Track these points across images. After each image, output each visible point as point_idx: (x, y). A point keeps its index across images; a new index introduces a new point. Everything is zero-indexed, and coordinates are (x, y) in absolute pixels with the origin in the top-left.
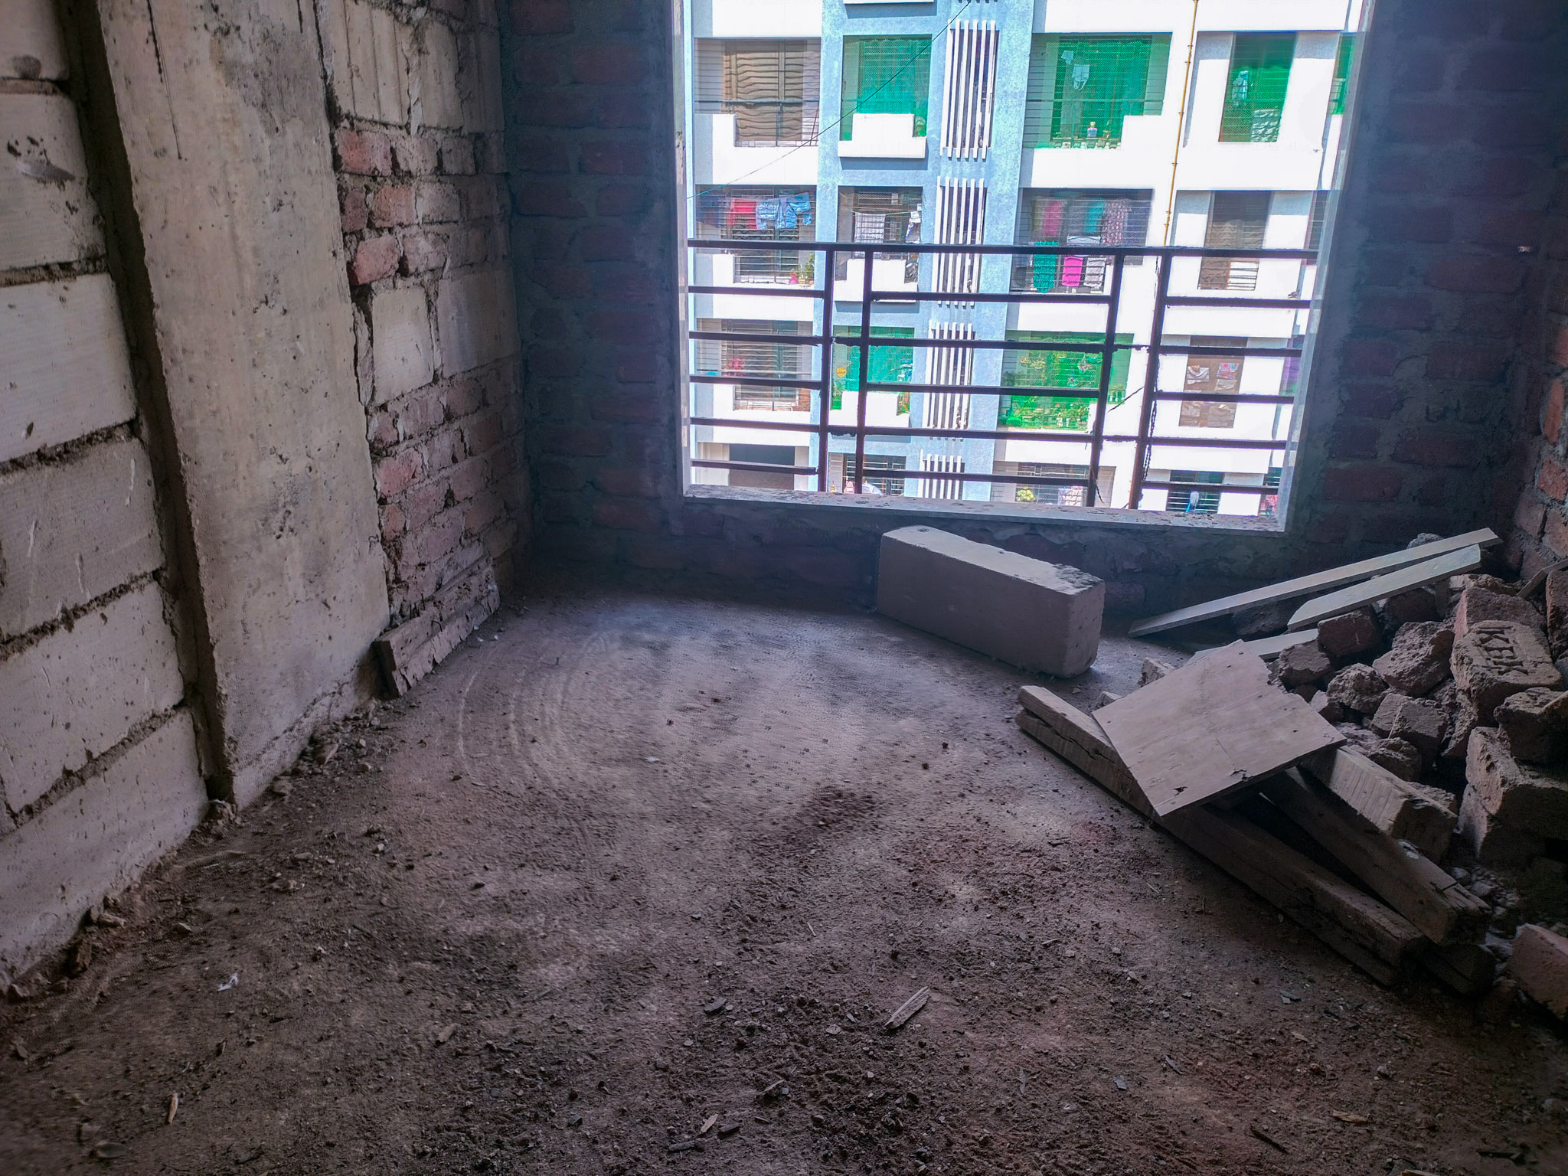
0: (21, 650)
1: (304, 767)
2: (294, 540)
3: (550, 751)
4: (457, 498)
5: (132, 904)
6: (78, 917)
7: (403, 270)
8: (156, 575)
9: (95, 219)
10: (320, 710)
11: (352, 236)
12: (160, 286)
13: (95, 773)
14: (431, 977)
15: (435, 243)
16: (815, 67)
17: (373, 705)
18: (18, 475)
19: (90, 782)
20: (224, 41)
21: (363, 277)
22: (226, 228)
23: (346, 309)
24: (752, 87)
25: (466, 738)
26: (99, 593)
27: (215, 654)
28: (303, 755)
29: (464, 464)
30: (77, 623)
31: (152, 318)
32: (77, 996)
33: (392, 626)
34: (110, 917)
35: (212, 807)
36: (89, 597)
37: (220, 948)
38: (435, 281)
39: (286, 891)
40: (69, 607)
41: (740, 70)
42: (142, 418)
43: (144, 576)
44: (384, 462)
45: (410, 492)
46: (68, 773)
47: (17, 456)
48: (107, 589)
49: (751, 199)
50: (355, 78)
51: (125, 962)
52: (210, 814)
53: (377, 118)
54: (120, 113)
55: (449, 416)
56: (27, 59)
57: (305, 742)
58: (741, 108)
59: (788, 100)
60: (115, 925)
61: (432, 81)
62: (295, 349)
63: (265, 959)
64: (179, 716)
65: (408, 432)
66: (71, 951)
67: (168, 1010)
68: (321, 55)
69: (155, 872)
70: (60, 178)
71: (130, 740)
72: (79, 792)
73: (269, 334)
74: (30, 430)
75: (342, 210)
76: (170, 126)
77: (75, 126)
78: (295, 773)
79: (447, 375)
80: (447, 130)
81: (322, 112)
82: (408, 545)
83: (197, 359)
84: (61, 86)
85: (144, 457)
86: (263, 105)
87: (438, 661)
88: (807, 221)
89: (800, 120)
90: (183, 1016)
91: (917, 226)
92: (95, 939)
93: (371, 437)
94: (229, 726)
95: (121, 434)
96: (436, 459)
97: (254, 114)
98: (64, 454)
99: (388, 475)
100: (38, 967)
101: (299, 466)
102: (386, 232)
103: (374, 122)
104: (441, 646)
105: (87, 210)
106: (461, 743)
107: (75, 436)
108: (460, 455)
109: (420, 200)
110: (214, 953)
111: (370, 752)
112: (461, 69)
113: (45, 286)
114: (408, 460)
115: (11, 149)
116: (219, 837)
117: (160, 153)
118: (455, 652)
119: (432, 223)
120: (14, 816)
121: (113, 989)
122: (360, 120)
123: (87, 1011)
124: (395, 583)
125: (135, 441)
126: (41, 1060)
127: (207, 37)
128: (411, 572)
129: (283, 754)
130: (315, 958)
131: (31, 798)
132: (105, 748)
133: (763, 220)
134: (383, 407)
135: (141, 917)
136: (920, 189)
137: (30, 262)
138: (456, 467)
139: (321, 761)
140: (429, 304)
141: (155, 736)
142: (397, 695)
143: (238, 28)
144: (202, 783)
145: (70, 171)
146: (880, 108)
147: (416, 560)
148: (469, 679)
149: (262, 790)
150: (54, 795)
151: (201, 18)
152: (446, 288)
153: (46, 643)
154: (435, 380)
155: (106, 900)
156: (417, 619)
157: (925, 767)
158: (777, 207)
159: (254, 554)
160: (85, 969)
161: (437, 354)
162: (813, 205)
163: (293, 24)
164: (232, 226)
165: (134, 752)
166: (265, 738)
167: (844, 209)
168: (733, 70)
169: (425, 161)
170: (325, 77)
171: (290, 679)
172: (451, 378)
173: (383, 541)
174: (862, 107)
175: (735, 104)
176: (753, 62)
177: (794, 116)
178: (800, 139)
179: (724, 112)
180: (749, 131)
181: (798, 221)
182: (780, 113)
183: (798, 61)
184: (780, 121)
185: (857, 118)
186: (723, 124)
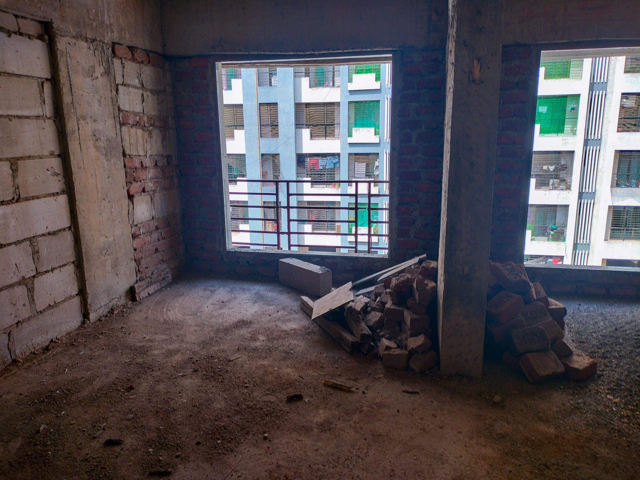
0: (41, 275)
1: (109, 315)
2: (109, 257)
3: (173, 313)
4: (159, 250)
5: (63, 339)
6: (50, 340)
7: (144, 190)
8: (73, 262)
9: (64, 183)
10: (114, 302)
11: (128, 183)
12: (78, 196)
13: (56, 307)
14: (128, 352)
15: (154, 184)
16: (338, 112)
17: (130, 302)
18: (44, 237)
19: (55, 308)
20: (97, 142)
21: (131, 193)
22: (95, 183)
23: (126, 201)
24: (315, 119)
25: (152, 310)
26: (60, 265)
27: (87, 283)
28: (109, 312)
29: (162, 241)
30: (54, 271)
31: (76, 204)
32: (48, 354)
33: (137, 282)
34: (57, 341)
35: (84, 321)
36: (57, 266)
37: (81, 348)
38: (154, 193)
39: (99, 338)
40: (53, 267)
41: (310, 113)
42: (72, 226)
43: (71, 262)
44: (136, 240)
45: (144, 248)
46: (50, 305)
47: (43, 233)
48: (61, 264)
49: (317, 158)
50: (131, 146)
51: (59, 349)
52: (83, 323)
53: (137, 154)
54: (71, 160)
55: (157, 228)
56: (52, 151)
57: (110, 310)
58: (311, 126)
59: (328, 124)
60: (58, 342)
61: (154, 143)
62: (112, 211)
63: (91, 349)
64: (77, 297)
65: (144, 232)
66: (47, 347)
67: (68, 357)
68: (122, 142)
69: (69, 334)
70: (57, 175)
71: (64, 301)
72: (52, 310)
73: (104, 207)
74: (47, 228)
75: (126, 177)
76: (82, 162)
77: (61, 163)
78: (106, 316)
79: (157, 217)
80: (158, 155)
81: (121, 155)
82: (143, 262)
83: (85, 213)
84: (59, 156)
85: (72, 235)
86: (106, 155)
87: (150, 293)
88: (337, 165)
89: (334, 131)
90: (71, 358)
91: (377, 167)
92: (53, 344)
93: (132, 233)
94: (89, 301)
95: (67, 230)
96: (152, 240)
97: (103, 157)
98: (54, 233)
99: (136, 243)
100: (41, 349)
101: (111, 239)
102: (139, 182)
103: (136, 155)
104: (151, 289)
105: (63, 181)
106: (150, 311)
107: (56, 230)
108: (160, 239)
109: (149, 174)
110: (80, 348)
111: (126, 312)
112: (163, 140)
113: (52, 197)
114: (143, 239)
115: (48, 170)
116: (85, 328)
117: (80, 168)
118: (156, 292)
119: (153, 179)
120: (37, 312)
121: (56, 353)
122: (132, 155)
123: (50, 357)
124: (138, 271)
125: (70, 231)
126: (39, 364)
127: (92, 142)
128: (143, 269)
129: (103, 311)
130: (103, 349)
131: (41, 309)
132: (59, 301)
133: (321, 165)
134: (136, 225)
135: (64, 342)
136: (378, 154)
137: (49, 192)
138: (159, 242)
139: (113, 314)
140: (151, 199)
141: (71, 301)
142: (137, 301)
143: (100, 139)
144: (82, 314)
145: (59, 173)
146: (363, 126)
147: (145, 266)
148: (157, 298)
149: (97, 319)
150: (46, 310)
151: (91, 138)
152: (157, 195)
153: (47, 275)
154: (153, 218)
155: (57, 337)
156: (144, 281)
157: (270, 316)
158: (326, 161)
159: (98, 259)
160: (50, 350)
161: (154, 212)
162: (339, 159)
163: (114, 135)
164: (96, 183)
165: (65, 303)
166: (98, 306)
167: (351, 161)
168: (308, 113)
169: (151, 164)
170: (123, 147)
171: (106, 292)
172: (158, 218)
173: (135, 260)
174: (356, 126)
175: (310, 125)
176: (315, 111)
177: (331, 129)
178: (334, 137)
179: (306, 128)
180: (315, 134)
181: (334, 166)
182: (326, 128)
183: (331, 110)
184: (326, 131)
185: (354, 129)
186: (306, 133)
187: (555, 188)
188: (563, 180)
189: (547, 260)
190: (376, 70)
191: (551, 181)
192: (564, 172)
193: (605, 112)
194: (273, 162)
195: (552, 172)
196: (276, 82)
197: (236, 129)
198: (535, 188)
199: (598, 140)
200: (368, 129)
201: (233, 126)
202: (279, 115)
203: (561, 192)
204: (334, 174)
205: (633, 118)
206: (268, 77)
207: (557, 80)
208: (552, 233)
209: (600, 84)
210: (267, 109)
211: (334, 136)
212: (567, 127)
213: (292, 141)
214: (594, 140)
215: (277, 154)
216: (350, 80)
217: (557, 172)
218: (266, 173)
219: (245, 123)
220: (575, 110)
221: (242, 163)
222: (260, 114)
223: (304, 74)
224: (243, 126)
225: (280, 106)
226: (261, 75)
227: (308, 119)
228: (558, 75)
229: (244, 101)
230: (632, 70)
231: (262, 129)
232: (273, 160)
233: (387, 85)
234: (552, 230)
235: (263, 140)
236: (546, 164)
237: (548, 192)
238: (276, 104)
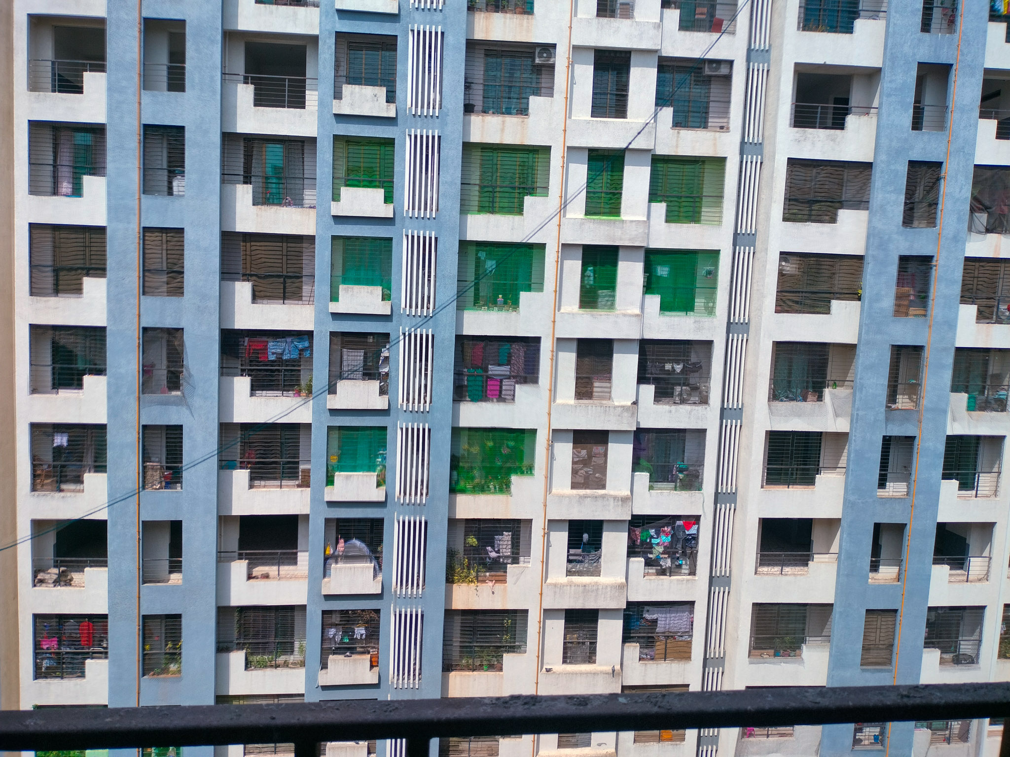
16: (311, 254)
24: (263, 265)
41: (253, 253)
49: (264, 339)
58: (254, 278)
59: (290, 274)
88: (307, 354)
89: (300, 288)
91: (387, 358)
133: (273, 353)
136: (388, 334)
146: (358, 282)
158: (284, 345)
162: (311, 342)
167: (334, 347)
168: (248, 253)
174: (346, 281)
175: (251, 275)
176: (263, 248)
177: (296, 285)
178: (301, 300)
179: (244, 280)
180: (262, 294)
181: (300, 354)
182: (285, 283)
183: (297, 249)
184: (285, 288)
185: (342, 287)
186: (243, 290)
187: (683, 401)
188: (695, 389)
189: (674, 523)
190: (385, 185)
191: (678, 389)
192: (697, 375)
193: (754, 281)
194: (168, 345)
195: (678, 373)
196: (181, 189)
197: (88, 275)
198: (654, 401)
199: (744, 324)
200: (370, 288)
201: (82, 269)
202: (186, 252)
203: (694, 407)
204: (299, 371)
205: (796, 292)
206: (166, 178)
207: (685, 225)
208: (681, 476)
209: (746, 235)
210: (160, 238)
211: (300, 298)
212: (699, 302)
213: (214, 304)
214: (739, 324)
215: (177, 330)
216: (336, 197)
217: (687, 375)
218: (153, 366)
219: (110, 263)
220: (712, 275)
221: (98, 346)
222: (144, 249)
223: (241, 178)
224: (104, 270)
225: (189, 236)
226: (151, 172)
227: (248, 266)
228: (686, 217)
229: (109, 219)
230: (793, 217)
231: (146, 279)
232: (168, 341)
233: (407, 211)
234: (681, 471)
235: (147, 301)
236: (669, 361)
237: (673, 408)
238: (180, 231)
